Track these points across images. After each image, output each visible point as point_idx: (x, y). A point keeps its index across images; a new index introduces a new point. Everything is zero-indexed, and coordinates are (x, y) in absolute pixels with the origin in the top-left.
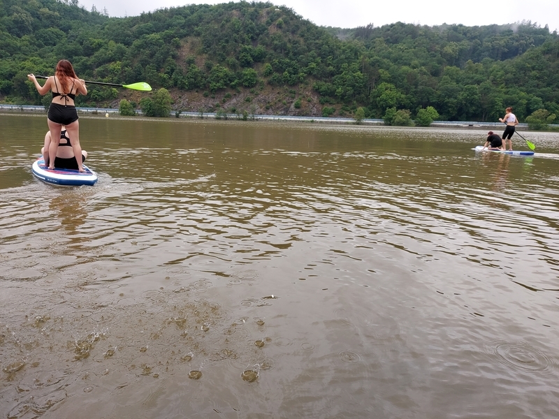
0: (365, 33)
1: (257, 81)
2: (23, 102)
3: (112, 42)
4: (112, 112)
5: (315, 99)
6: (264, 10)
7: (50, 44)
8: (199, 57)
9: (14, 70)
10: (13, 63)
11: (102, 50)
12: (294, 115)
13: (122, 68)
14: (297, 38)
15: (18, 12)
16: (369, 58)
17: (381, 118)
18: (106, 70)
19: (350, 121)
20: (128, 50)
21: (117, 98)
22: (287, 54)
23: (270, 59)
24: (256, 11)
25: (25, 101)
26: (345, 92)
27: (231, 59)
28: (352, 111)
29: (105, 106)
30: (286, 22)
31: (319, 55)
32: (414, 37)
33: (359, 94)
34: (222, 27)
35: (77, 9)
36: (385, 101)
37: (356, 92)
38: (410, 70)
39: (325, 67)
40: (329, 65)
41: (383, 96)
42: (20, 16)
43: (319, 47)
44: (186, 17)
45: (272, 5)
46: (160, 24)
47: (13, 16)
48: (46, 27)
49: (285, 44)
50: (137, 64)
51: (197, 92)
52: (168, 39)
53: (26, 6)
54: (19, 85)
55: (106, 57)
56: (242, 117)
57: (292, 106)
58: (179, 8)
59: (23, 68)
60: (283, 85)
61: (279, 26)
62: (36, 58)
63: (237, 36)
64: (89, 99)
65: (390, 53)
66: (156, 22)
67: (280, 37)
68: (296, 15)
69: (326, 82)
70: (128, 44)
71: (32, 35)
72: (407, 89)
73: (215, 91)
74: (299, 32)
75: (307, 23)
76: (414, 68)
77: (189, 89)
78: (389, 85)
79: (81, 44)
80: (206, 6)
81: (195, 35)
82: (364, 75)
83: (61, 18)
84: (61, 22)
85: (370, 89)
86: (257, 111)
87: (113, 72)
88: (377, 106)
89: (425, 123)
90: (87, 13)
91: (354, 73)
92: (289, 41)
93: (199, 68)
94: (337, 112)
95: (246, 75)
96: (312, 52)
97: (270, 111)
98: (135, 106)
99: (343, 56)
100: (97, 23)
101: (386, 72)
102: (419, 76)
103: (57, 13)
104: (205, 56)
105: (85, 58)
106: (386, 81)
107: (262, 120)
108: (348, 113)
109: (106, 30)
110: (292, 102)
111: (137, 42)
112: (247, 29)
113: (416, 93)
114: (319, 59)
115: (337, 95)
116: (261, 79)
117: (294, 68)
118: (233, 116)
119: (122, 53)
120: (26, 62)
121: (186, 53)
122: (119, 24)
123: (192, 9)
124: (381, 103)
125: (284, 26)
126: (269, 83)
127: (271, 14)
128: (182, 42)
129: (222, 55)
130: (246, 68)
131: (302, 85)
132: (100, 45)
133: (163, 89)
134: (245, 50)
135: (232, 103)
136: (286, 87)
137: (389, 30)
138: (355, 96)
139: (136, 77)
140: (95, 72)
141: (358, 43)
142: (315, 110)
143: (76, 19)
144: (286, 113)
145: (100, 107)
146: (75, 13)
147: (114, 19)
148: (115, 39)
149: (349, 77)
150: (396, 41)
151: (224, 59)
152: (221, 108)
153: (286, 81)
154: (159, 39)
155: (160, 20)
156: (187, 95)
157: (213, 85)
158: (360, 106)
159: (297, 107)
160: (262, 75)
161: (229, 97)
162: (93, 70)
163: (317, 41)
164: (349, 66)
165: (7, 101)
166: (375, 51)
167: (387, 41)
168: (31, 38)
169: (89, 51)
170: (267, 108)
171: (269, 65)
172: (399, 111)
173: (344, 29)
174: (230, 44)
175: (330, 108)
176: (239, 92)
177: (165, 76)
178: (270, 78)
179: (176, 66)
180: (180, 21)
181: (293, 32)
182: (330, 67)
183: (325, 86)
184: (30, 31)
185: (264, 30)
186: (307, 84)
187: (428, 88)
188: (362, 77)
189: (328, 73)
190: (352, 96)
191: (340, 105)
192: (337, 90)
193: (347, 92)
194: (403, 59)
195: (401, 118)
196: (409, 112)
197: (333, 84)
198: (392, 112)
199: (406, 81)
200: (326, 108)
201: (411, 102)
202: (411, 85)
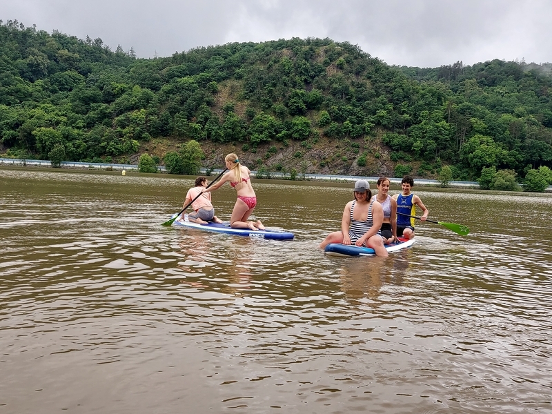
0: (452, 74)
1: (310, 132)
2: (27, 156)
3: (137, 88)
4: (130, 168)
5: (385, 155)
6: (321, 48)
7: (66, 89)
8: (239, 103)
9: (21, 119)
10: (22, 111)
11: (124, 96)
12: (357, 175)
13: (146, 117)
14: (361, 80)
15: (34, 54)
16: (457, 104)
17: (475, 180)
18: (128, 120)
19: (432, 183)
20: (155, 96)
21: (138, 152)
22: (349, 100)
23: (327, 106)
24: (311, 49)
25: (30, 154)
26: (426, 146)
27: (279, 106)
28: (435, 170)
29: (123, 161)
30: (348, 62)
31: (391, 101)
32: (517, 79)
33: (445, 148)
34: (268, 68)
35: (100, 50)
36: (480, 158)
37: (440, 147)
38: (514, 119)
39: (398, 115)
40: (404, 112)
41: (478, 152)
42: (36, 59)
43: (390, 91)
44: (226, 58)
45: (331, 41)
46: (195, 66)
47: (28, 59)
48: (63, 70)
49: (347, 88)
50: (164, 112)
51: (234, 145)
52: (203, 83)
53: (43, 48)
54: (25, 136)
55: (128, 104)
56: (289, 176)
57: (355, 163)
58: (218, 47)
59: (32, 117)
60: (343, 137)
61: (340, 67)
62: (48, 105)
63: (287, 79)
64: (105, 153)
65: (486, 98)
66: (189, 64)
67: (340, 79)
68: (361, 53)
69: (399, 133)
70: (155, 89)
71: (46, 79)
72: (509, 142)
73: (258, 145)
74: (365, 73)
75: (375, 62)
76: (519, 116)
77: (225, 142)
78: (485, 138)
79: (101, 89)
80: (251, 45)
81: (236, 79)
82: (450, 126)
83: (80, 60)
84: (80, 65)
85: (459, 143)
86: (310, 169)
87: (135, 122)
88: (469, 164)
89: (537, 188)
90: (111, 54)
91: (435, 123)
92: (353, 83)
93: (239, 116)
94: (414, 171)
95: (297, 125)
96: (382, 97)
97: (326, 169)
98: (157, 161)
99: (422, 102)
100: (121, 66)
101: (481, 122)
102: (526, 127)
103: (76, 55)
104: (247, 102)
105: (104, 105)
106: (481, 133)
107: (315, 180)
108: (429, 173)
109: (131, 73)
110: (354, 158)
111: (166, 87)
112: (300, 70)
113: (523, 148)
114: (390, 106)
115: (414, 150)
116: (316, 130)
117: (358, 117)
118: (278, 175)
119: (148, 99)
120: (36, 110)
121: (223, 99)
122: (147, 66)
123: (234, 48)
124: (475, 160)
125: (346, 66)
126: (326, 135)
127: (330, 53)
128: (219, 87)
129: (268, 102)
130: (297, 117)
131: (368, 138)
132: (123, 91)
133: (193, 141)
134: (297, 94)
135: (278, 158)
136: (347, 140)
137: (483, 70)
138: (438, 152)
139: (163, 127)
140: (114, 122)
141: (442, 86)
142: (384, 169)
143: (98, 61)
144: (347, 171)
145: (116, 163)
146: (98, 55)
147: (140, 61)
148: (142, 84)
149: (430, 127)
150: (493, 83)
151: (270, 106)
152: (263, 165)
153: (348, 133)
154: (193, 83)
155: (194, 62)
156: (221, 149)
157: (255, 137)
158: (446, 164)
159: (361, 164)
160: (316, 125)
161: (275, 152)
162: (112, 119)
163: (388, 84)
164: (430, 113)
165: (9, 155)
166: (464, 95)
167: (481, 84)
168: (45, 83)
169: (109, 98)
170: (322, 166)
171: (326, 112)
172: (500, 171)
173: (424, 69)
174: (277, 87)
175: (405, 166)
176: (287, 146)
177: (197, 126)
178: (327, 129)
179: (210, 114)
180: (218, 62)
181: (358, 74)
182: (405, 115)
183: (398, 138)
184: (44, 75)
185: (320, 72)
186: (374, 136)
187: (539, 142)
188: (448, 128)
189: (402, 123)
190: (435, 151)
191: (419, 163)
192: (415, 144)
193: (428, 147)
194: (503, 105)
195: (503, 181)
196: (514, 172)
197: (409, 136)
198: (491, 172)
199: (509, 133)
200: (399, 167)
201: (517, 161)
202: (515, 137)
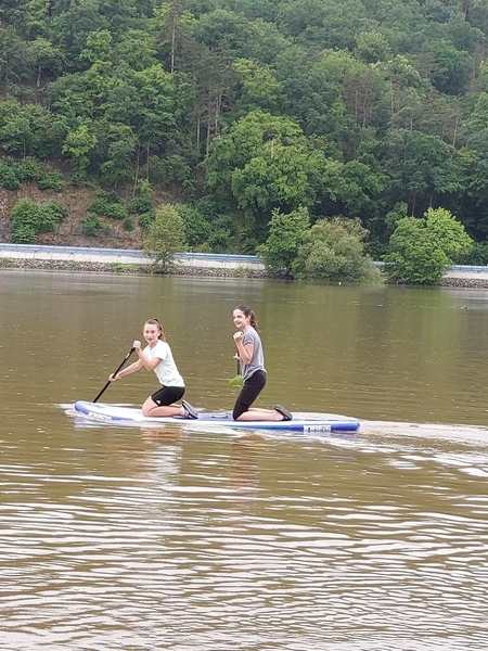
17: (250, 250)
26: (105, 143)
28: (136, 219)
33: (161, 151)
36: (266, 182)
37: (147, 145)
38: (356, 67)
40: (35, 32)
41: (257, 164)
69: (21, 98)
72: (346, 137)
76: (369, 58)
78: (277, 123)
82: (176, 80)
85: (203, 136)
88: (233, 201)
89: (423, 274)
91: (132, 72)
94: (72, 223)
101: (264, 72)
102: (390, 92)
106: (266, 106)
108: (117, 228)
113: (381, 154)
115: (69, 155)
124: (251, 189)
138: (143, 161)
149: (116, 83)
158: (167, 200)
164: (116, 40)
172: (322, 224)
175: (42, 204)
182: (40, 42)
187: (425, 137)
188: (170, 87)
189: (30, 65)
190: (134, 159)
191: (86, 195)
192: (71, 136)
193: (113, 145)
194: (325, 21)
195: (329, 252)
196: (358, 227)
197: (54, 110)
198: (295, 226)
199: (342, 108)
200: (26, 207)
201: (366, 191)
202: (360, 122)
